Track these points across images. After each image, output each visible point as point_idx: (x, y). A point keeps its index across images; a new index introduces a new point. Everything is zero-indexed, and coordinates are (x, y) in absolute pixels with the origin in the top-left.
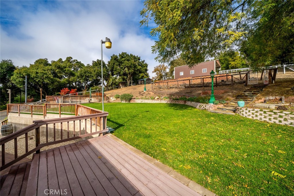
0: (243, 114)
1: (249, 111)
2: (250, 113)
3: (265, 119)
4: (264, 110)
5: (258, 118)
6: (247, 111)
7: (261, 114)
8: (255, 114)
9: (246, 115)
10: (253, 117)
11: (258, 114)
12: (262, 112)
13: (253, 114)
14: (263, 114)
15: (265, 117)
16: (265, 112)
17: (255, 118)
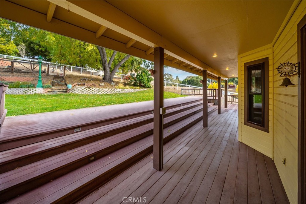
0: (75, 92)
1: (79, 90)
2: (80, 91)
3: (87, 93)
4: (86, 88)
5: (84, 93)
6: (78, 90)
7: (85, 91)
8: (82, 91)
9: (77, 92)
10: (81, 93)
11: (84, 91)
12: (85, 90)
13: (81, 91)
14: (86, 91)
15: (87, 92)
16: (87, 89)
17: (82, 93)
